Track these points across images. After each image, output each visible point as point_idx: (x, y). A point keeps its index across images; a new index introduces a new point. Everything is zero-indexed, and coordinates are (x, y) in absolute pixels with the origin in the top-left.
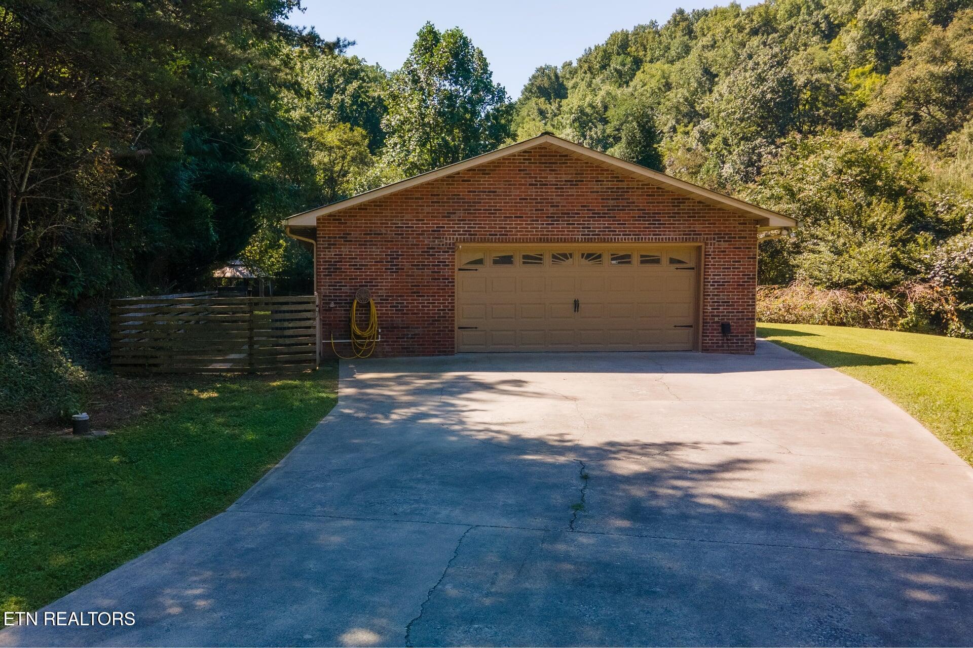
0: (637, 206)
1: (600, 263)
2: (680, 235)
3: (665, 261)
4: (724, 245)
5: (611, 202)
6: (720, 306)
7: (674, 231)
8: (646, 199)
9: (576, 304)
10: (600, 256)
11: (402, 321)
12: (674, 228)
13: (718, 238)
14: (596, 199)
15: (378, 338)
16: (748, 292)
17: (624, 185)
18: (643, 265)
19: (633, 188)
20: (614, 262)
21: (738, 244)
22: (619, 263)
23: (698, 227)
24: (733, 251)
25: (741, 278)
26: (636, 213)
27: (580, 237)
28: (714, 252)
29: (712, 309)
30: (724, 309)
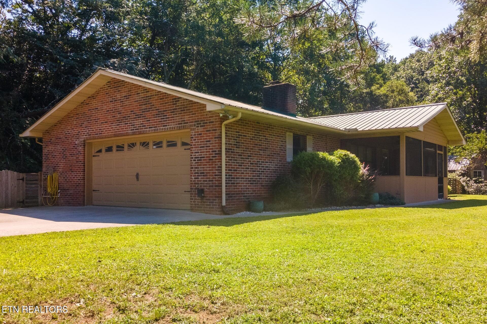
0: (155, 107)
1: (148, 148)
2: (176, 124)
3: (179, 144)
4: (200, 129)
5: (144, 107)
6: (199, 176)
7: (174, 122)
8: (159, 102)
9: (137, 176)
10: (148, 144)
11: (67, 186)
12: (173, 120)
13: (197, 124)
14: (137, 106)
15: (58, 196)
16: (215, 165)
17: (149, 94)
18: (170, 148)
19: (153, 95)
20: (154, 147)
21: (209, 128)
22: (157, 147)
23: (186, 118)
24: (206, 134)
25: (211, 154)
26: (155, 112)
27: (130, 131)
28: (195, 135)
29: (195, 178)
30: (201, 178)
